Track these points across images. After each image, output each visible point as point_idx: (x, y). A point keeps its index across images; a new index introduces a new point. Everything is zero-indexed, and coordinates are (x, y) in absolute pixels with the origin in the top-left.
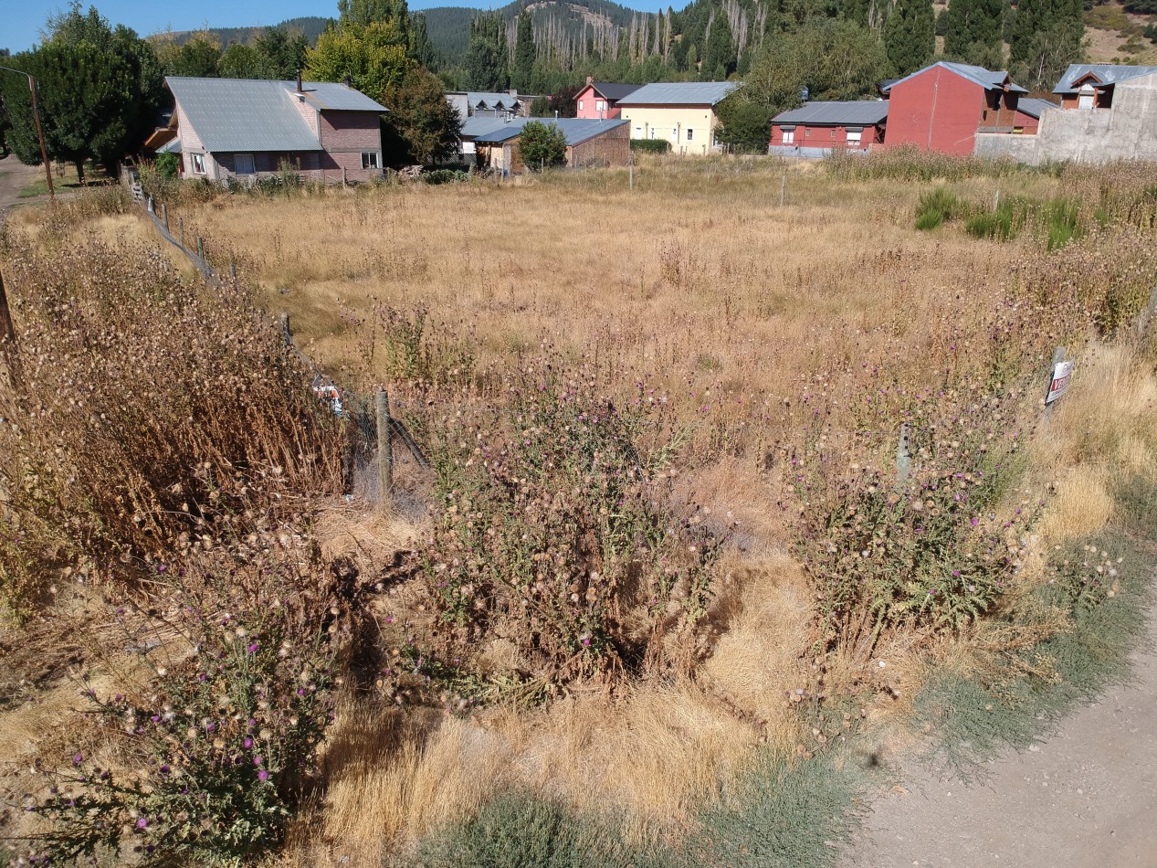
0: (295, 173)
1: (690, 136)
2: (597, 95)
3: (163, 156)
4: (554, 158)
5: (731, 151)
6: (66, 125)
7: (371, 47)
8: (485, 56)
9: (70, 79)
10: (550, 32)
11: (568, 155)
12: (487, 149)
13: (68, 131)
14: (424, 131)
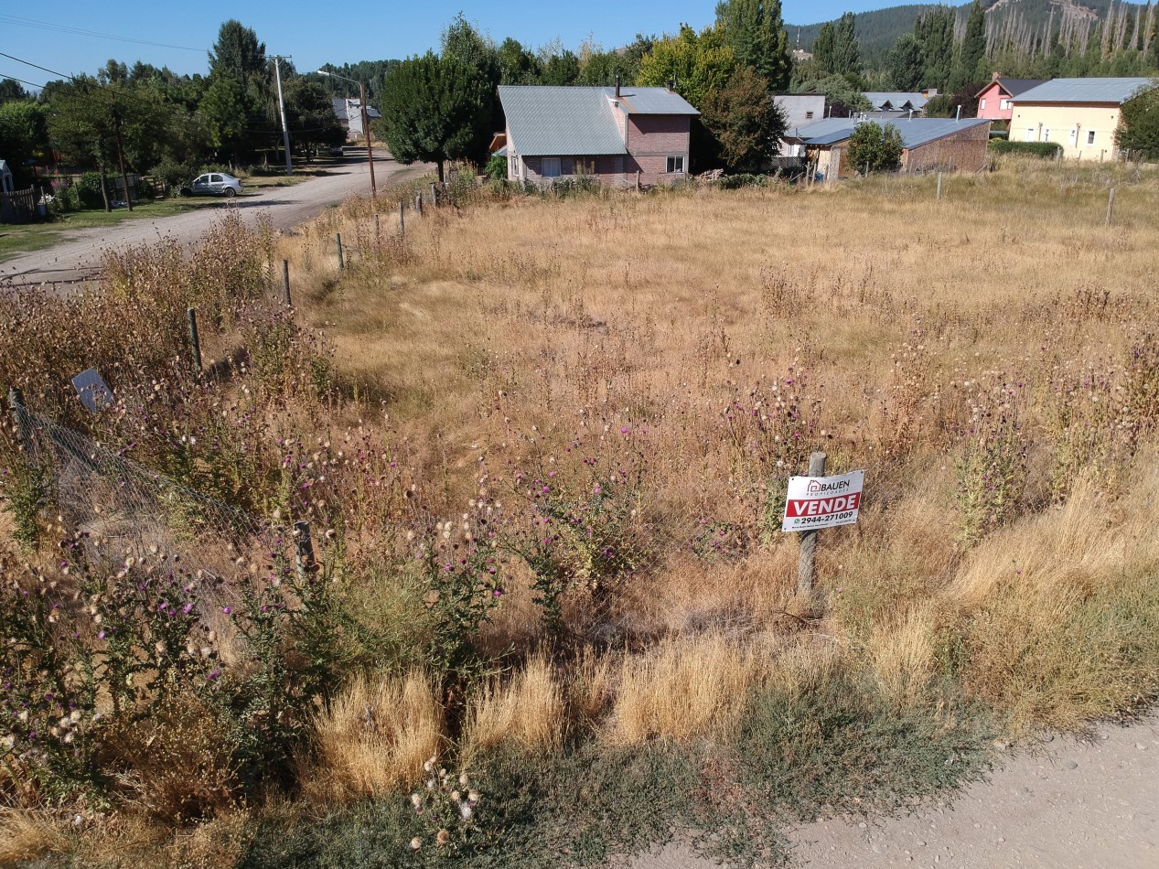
0: (588, 177)
1: (1091, 140)
2: (1002, 92)
3: (495, 159)
4: (884, 162)
5: (1130, 158)
6: (424, 130)
7: (700, 50)
8: (910, 54)
9: (431, 89)
10: (1009, 26)
11: (904, 159)
12: (815, 152)
13: (427, 134)
14: (740, 134)
